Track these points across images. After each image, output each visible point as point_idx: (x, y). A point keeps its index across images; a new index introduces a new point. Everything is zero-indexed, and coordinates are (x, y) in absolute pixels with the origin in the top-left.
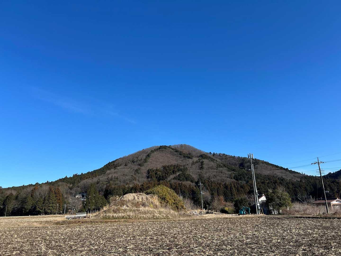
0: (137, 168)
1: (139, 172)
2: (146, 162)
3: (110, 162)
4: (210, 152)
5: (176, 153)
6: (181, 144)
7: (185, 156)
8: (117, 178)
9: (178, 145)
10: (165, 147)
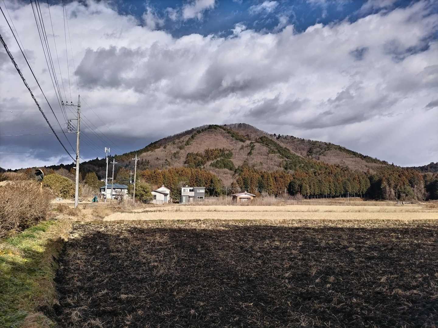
0: (175, 152)
1: (177, 155)
2: (188, 145)
3: (152, 143)
4: (275, 134)
5: (228, 134)
6: (240, 123)
7: (238, 138)
8: (148, 163)
9: (236, 124)
10: (215, 127)
